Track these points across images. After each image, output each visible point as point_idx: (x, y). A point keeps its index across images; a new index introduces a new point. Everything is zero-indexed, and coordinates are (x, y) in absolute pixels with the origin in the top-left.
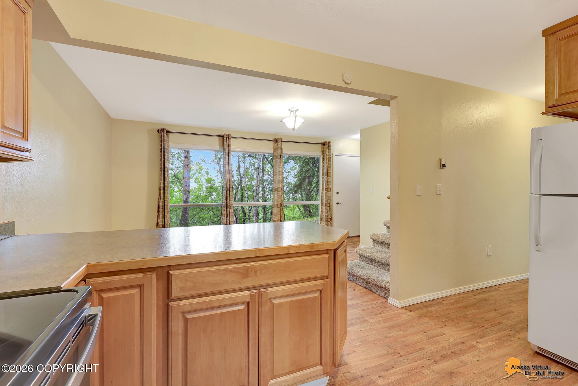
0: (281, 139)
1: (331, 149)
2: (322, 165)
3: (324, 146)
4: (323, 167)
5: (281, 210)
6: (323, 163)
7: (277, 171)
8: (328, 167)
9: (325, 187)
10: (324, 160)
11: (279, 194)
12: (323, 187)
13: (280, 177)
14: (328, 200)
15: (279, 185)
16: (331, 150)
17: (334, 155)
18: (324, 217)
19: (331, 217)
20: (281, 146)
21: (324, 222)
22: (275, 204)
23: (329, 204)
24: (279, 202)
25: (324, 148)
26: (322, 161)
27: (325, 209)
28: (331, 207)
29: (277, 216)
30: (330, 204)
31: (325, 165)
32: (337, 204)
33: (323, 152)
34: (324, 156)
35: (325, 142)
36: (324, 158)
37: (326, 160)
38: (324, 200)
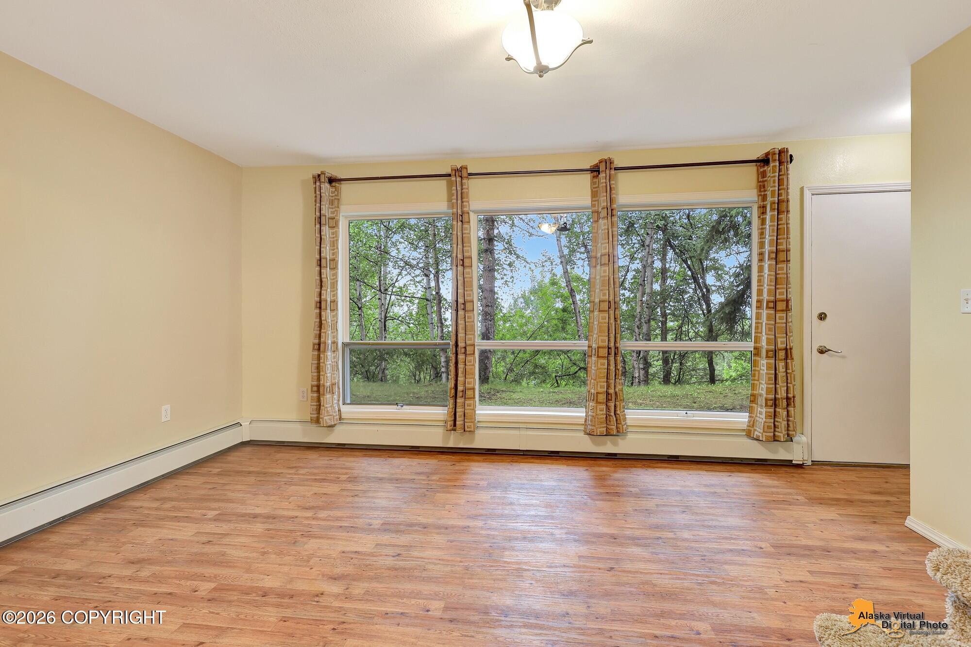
0: (608, 162)
1: (789, 172)
2: (758, 229)
3: (766, 168)
4: (762, 234)
5: (609, 364)
6: (763, 222)
7: (599, 255)
8: (781, 231)
9: (765, 296)
10: (764, 213)
11: (604, 318)
12: (761, 298)
13: (605, 271)
14: (779, 340)
15: (604, 295)
16: (790, 176)
17: (807, 194)
18: (764, 392)
19: (790, 395)
20: (608, 181)
21: (764, 410)
22: (594, 346)
23: (782, 354)
24: (603, 341)
25: (764, 174)
26: (759, 217)
27: (765, 368)
28: (795, 364)
29: (598, 380)
30: (788, 352)
31: (768, 227)
32: (822, 351)
33: (762, 187)
34: (764, 198)
35: (767, 154)
36: (764, 207)
37: (772, 209)
38: (764, 338)
